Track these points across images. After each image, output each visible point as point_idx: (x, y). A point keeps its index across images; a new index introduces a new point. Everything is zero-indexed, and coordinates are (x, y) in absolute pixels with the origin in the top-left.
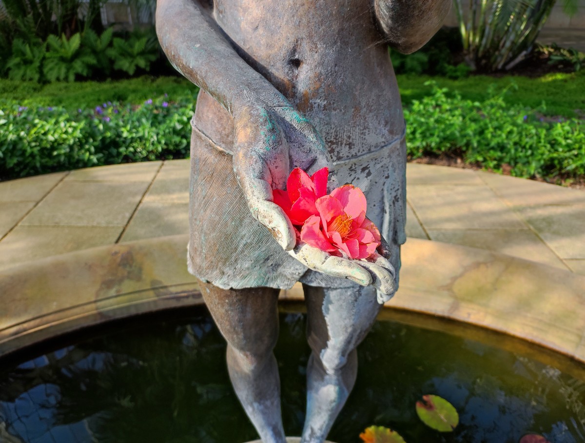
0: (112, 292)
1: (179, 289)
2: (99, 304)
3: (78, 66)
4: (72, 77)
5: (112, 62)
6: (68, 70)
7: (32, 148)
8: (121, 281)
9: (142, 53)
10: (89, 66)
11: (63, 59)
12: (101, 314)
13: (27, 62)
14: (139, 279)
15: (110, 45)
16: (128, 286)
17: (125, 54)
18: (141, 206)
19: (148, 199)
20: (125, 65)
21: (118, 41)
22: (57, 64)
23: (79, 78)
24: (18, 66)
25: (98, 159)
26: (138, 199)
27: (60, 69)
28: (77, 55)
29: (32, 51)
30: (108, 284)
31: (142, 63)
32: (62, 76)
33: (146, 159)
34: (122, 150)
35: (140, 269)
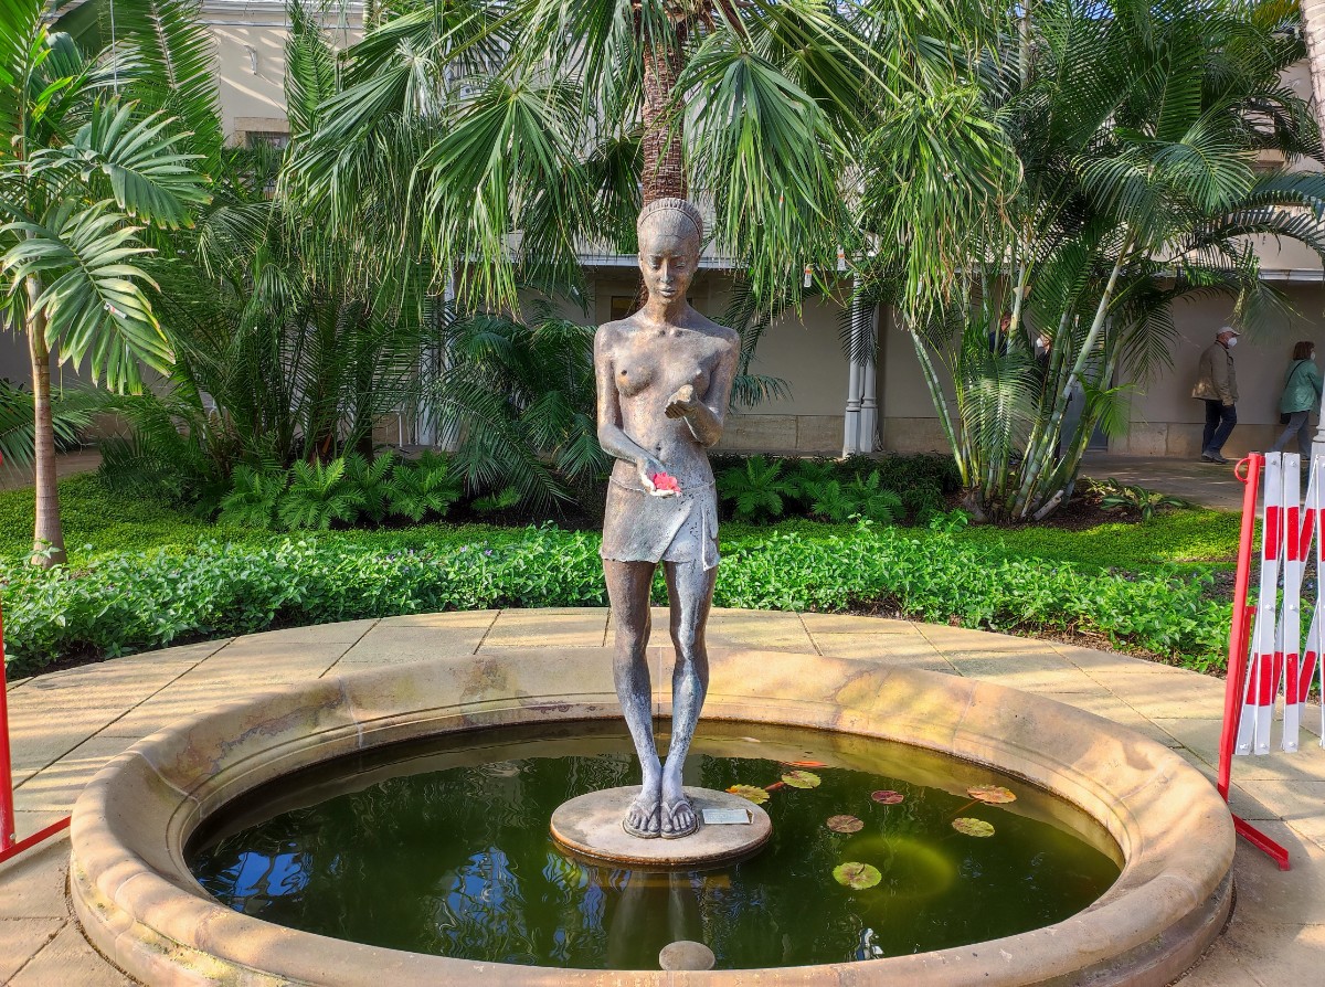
0: (477, 698)
1: (545, 700)
2: (463, 707)
3: (338, 507)
4: (325, 523)
5: (387, 502)
6: (321, 511)
7: (338, 586)
8: (485, 689)
9: (437, 489)
10: (353, 507)
11: (312, 496)
12: (464, 718)
13: (252, 500)
14: (503, 688)
15: (388, 475)
16: (491, 694)
17: (408, 490)
18: (481, 647)
19: (488, 641)
20: (409, 506)
21: (400, 471)
22: (302, 504)
23: (337, 524)
24: (237, 506)
25: (416, 605)
26: (478, 641)
27: (307, 510)
28: (335, 490)
29: (263, 484)
30: (472, 691)
31: (436, 503)
32: (309, 522)
33: (475, 607)
34: (445, 596)
35: (505, 679)
